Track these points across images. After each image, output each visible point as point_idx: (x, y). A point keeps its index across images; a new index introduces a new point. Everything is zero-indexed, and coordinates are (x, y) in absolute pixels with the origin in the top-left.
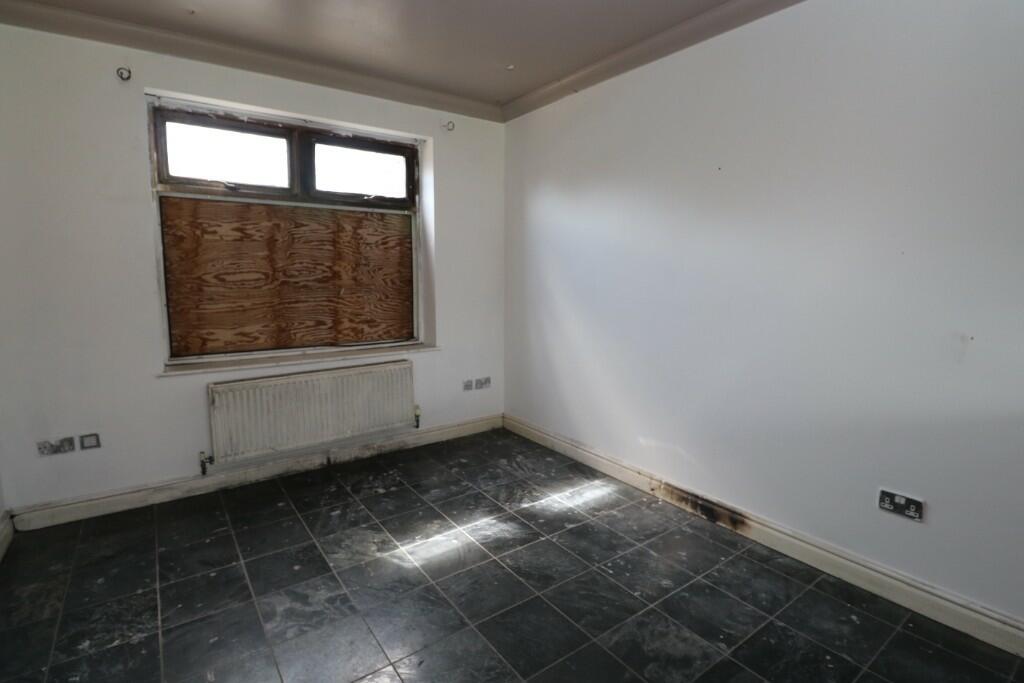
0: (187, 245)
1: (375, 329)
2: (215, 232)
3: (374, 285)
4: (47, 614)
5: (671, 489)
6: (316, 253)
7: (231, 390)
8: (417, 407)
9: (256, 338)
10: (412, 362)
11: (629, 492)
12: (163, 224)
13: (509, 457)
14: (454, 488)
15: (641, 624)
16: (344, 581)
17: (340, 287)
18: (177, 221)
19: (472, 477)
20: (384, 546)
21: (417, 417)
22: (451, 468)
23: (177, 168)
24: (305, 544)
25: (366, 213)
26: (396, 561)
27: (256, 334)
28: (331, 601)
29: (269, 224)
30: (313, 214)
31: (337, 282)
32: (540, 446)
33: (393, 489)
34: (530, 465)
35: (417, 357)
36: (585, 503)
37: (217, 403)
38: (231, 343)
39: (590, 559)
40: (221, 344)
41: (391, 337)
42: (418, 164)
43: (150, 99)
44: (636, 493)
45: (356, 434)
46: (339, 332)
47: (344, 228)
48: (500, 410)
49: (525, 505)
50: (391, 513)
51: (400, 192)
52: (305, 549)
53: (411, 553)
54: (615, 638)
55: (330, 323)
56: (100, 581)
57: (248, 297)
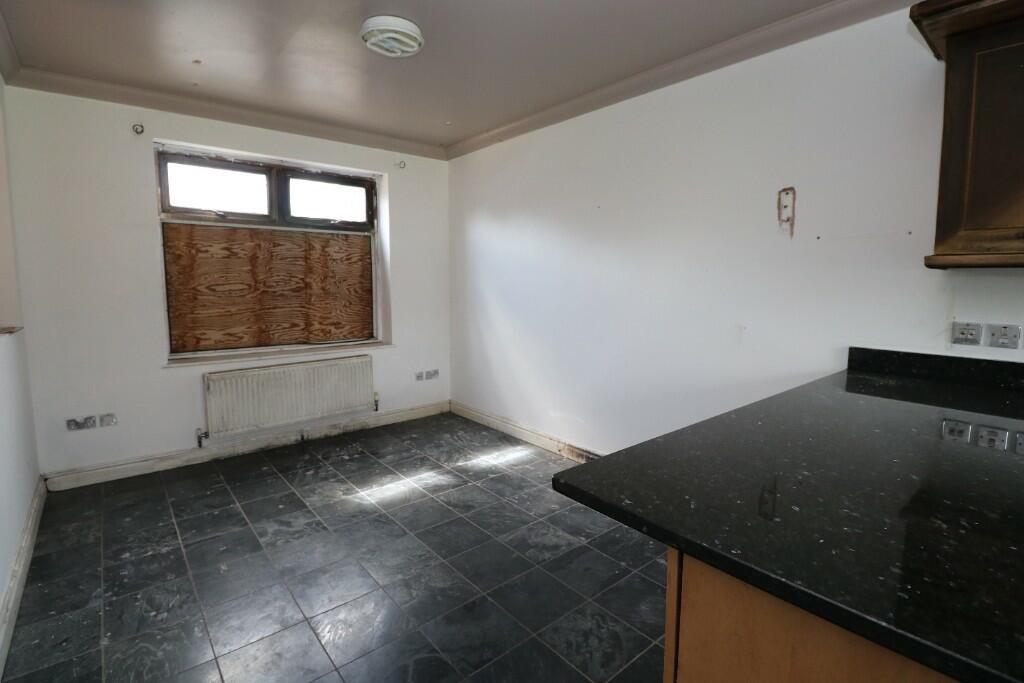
0: (183, 262)
1: (340, 330)
2: (207, 251)
3: (339, 293)
4: (91, 539)
5: (572, 449)
6: (292, 268)
7: (223, 379)
8: (376, 394)
9: (241, 338)
10: (371, 358)
11: (543, 453)
12: (165, 245)
13: (452, 433)
14: (405, 454)
15: (531, 529)
16: (318, 513)
17: (311, 295)
18: (176, 243)
19: (420, 446)
20: (348, 492)
21: (376, 402)
22: (404, 440)
23: (177, 200)
24: (287, 493)
25: (332, 234)
26: (357, 500)
27: (241, 335)
28: (309, 524)
29: (252, 244)
30: (288, 236)
31: (309, 291)
32: (479, 424)
33: (356, 456)
34: (468, 438)
35: (374, 352)
36: (507, 461)
37: (212, 388)
38: (220, 341)
39: (503, 495)
40: (212, 342)
41: (354, 337)
42: (376, 194)
43: (156, 145)
44: (548, 454)
45: (325, 414)
46: (310, 333)
47: (314, 247)
48: (448, 397)
49: (460, 464)
50: (353, 472)
51: (360, 216)
52: (286, 496)
53: (368, 495)
54: (511, 537)
55: (302, 325)
56: (128, 519)
57: (234, 304)
